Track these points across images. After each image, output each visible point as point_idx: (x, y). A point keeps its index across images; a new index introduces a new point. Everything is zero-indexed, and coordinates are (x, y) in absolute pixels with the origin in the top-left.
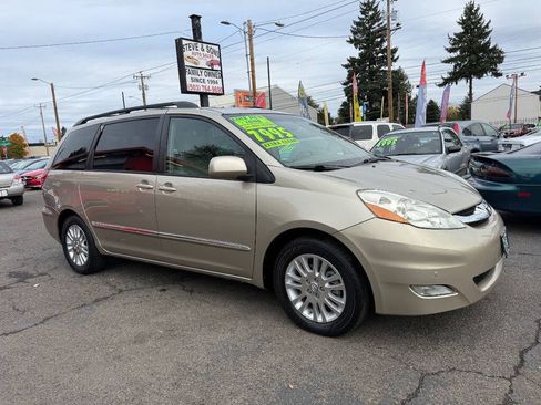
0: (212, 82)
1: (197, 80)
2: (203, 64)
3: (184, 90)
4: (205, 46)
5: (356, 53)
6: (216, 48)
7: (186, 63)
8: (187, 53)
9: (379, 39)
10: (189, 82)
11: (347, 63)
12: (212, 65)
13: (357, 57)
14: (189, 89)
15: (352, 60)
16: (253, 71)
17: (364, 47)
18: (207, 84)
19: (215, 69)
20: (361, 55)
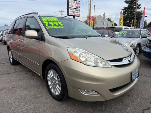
0: (77, 12)
1: (72, 12)
2: (75, 7)
3: (68, 15)
4: (76, 1)
5: (127, 5)
6: (79, 2)
7: (70, 7)
8: (70, 4)
9: (135, 1)
10: (70, 12)
11: (123, 9)
12: (77, 7)
13: (127, 7)
14: (70, 14)
15: (125, 8)
16: (90, 10)
17: (129, 4)
18: (75, 13)
19: (78, 9)
20: (128, 6)
